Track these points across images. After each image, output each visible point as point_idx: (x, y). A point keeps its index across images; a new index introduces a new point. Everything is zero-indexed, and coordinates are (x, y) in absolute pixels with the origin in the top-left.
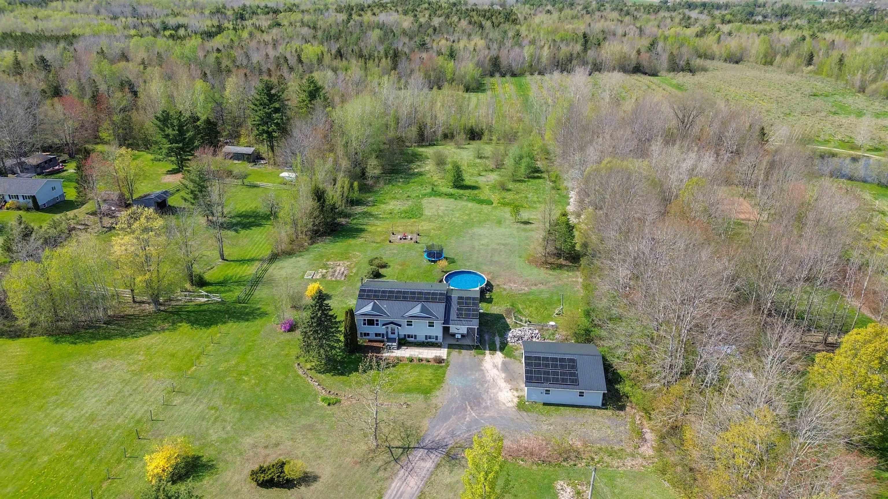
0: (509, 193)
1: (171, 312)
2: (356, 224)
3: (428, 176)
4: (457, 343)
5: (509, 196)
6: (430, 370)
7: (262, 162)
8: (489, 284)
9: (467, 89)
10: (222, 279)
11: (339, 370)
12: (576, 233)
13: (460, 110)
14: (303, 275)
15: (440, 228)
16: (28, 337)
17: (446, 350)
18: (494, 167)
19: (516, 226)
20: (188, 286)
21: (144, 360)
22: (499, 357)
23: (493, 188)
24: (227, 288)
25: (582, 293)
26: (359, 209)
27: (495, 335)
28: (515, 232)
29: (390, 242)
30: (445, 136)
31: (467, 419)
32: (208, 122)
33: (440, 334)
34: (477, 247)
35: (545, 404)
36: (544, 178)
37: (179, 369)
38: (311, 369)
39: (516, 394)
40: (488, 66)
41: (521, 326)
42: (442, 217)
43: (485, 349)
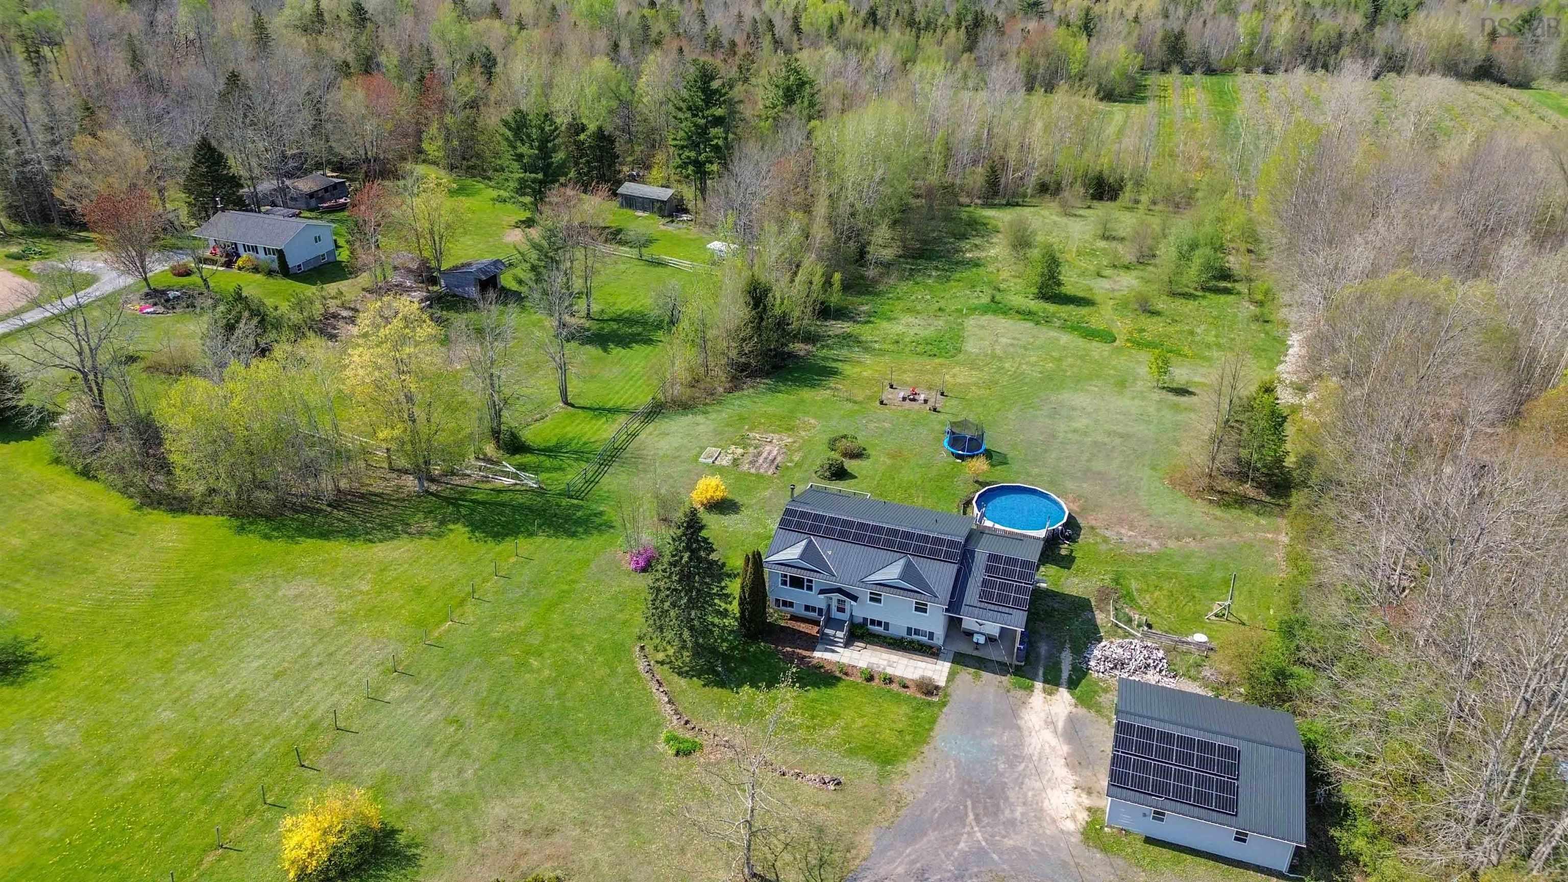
0: (1155, 319)
1: (447, 499)
2: (825, 359)
3: (991, 269)
4: (975, 653)
5: (1154, 327)
6: (905, 709)
7: (685, 217)
8: (1072, 524)
9: (1108, 95)
10: (552, 443)
11: (717, 674)
12: (1290, 429)
13: (1084, 138)
14: (699, 455)
15: (991, 384)
16: (198, 514)
17: (948, 665)
18: (1135, 259)
19: (1157, 395)
20: (490, 449)
21: (368, 593)
22: (1063, 700)
23: (1123, 305)
24: (556, 463)
25: (1282, 572)
26: (838, 327)
27: (1061, 649)
28: (1152, 410)
29: (882, 403)
30: (1043, 189)
31: (962, 845)
32: (600, 135)
33: (939, 631)
34: (1061, 435)
35: (1149, 840)
36: (1239, 293)
37: (420, 623)
38: (662, 663)
39: (1086, 801)
40: (1159, 52)
41: (1127, 635)
42: (1000, 359)
43: (1034, 678)
